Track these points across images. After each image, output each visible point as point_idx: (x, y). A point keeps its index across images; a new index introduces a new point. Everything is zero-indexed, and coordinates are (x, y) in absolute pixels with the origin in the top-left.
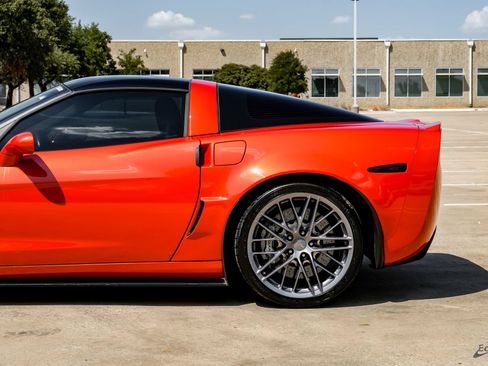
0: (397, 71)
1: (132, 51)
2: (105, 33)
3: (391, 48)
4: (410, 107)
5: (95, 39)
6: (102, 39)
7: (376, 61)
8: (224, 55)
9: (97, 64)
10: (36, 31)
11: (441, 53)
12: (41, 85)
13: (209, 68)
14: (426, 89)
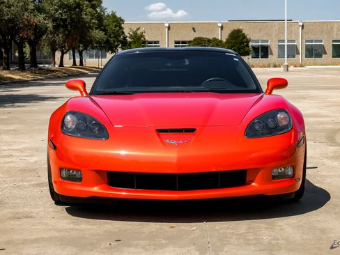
0: (307, 41)
1: (138, 29)
2: (120, 18)
3: (303, 27)
4: (315, 64)
5: (114, 22)
6: (118, 22)
7: (293, 35)
8: (195, 31)
9: (115, 37)
10: (84, 16)
11: (335, 30)
12: (79, 51)
13: (185, 40)
14: (325, 53)
